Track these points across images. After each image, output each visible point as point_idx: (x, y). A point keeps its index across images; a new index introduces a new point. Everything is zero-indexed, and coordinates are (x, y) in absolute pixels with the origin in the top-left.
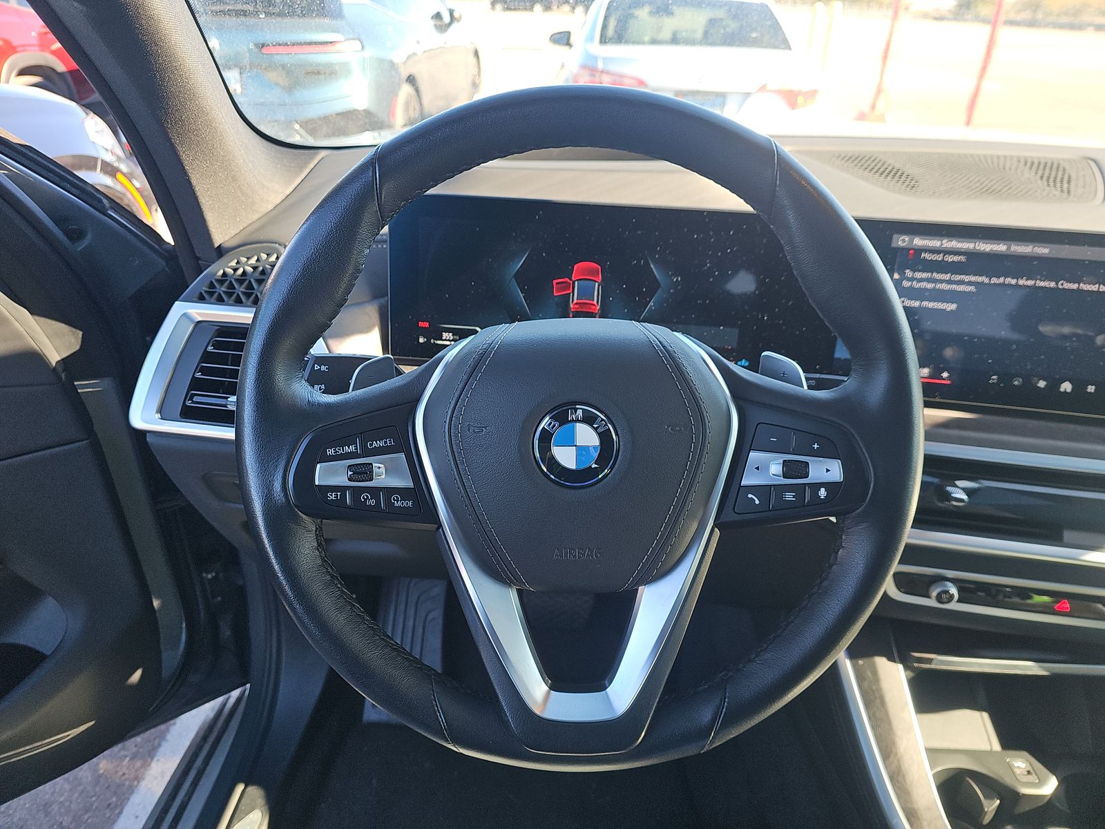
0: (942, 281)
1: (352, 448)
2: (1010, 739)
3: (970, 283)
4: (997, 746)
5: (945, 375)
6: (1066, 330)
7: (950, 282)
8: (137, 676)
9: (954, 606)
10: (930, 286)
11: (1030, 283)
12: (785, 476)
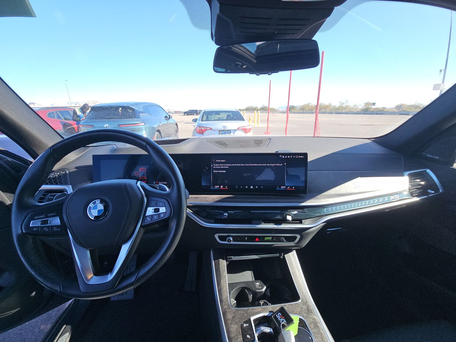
0: (221, 166)
1: (43, 216)
2: (257, 277)
3: (227, 166)
4: (254, 280)
5: (226, 187)
6: (249, 174)
7: (223, 166)
8: (34, 293)
9: (232, 243)
10: (219, 167)
11: (239, 165)
12: (155, 212)
